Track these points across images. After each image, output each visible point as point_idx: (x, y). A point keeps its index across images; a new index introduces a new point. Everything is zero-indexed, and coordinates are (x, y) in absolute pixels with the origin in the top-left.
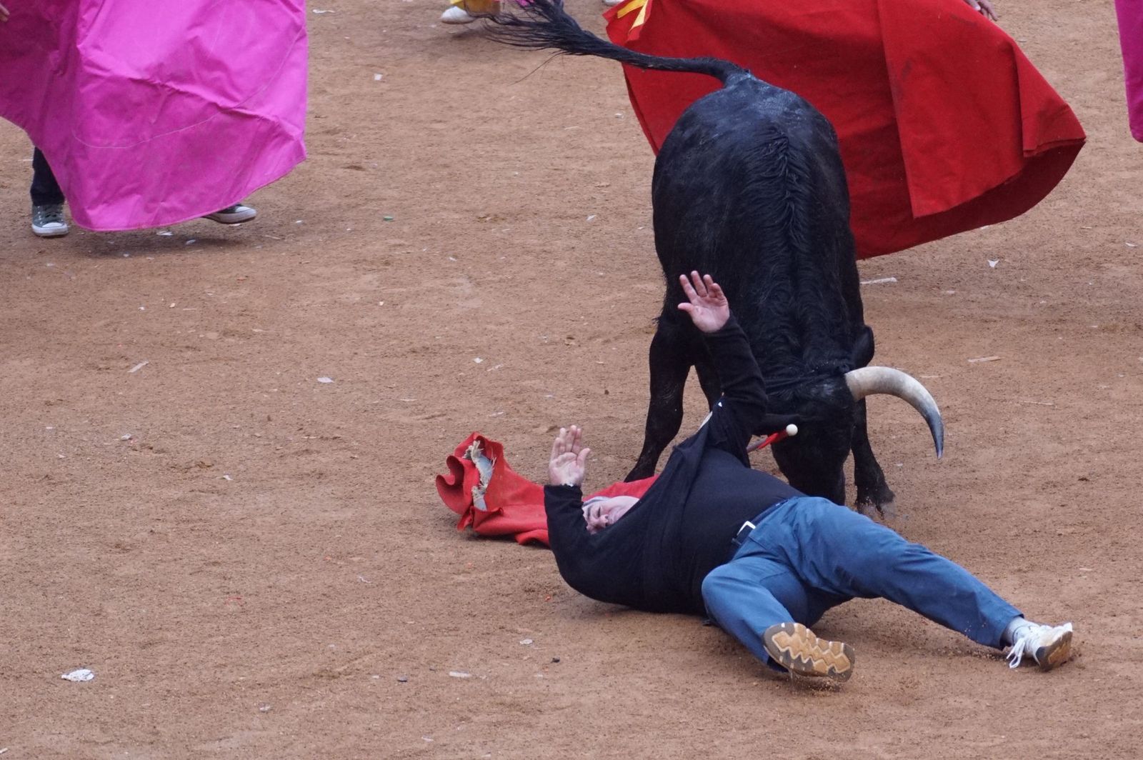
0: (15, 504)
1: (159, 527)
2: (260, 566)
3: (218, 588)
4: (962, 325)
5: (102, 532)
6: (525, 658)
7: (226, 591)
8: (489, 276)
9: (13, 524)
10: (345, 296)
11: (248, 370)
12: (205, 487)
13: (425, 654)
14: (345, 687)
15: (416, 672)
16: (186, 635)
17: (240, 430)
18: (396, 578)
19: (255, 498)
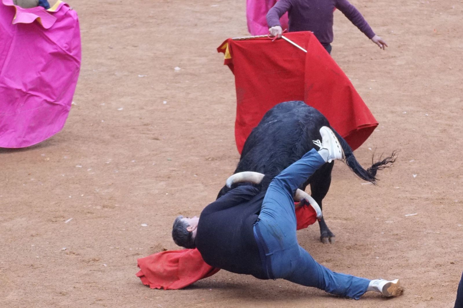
0: (19, 276)
1: (77, 285)
2: (118, 301)
4: (402, 201)
5: (54, 287)
8: (210, 182)
9: (18, 285)
10: (152, 191)
11: (113, 222)
12: (96, 269)
17: (110, 246)
18: (174, 305)
19: (116, 273)
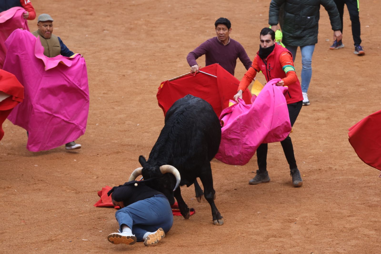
2: (28, 213)
3: (18, 218)
6: (101, 235)
7: (21, 219)
12: (10, 193)
13: (75, 235)
14: (56, 243)
15: (73, 239)
16: (12, 231)
17: (17, 178)
18: (64, 215)
19: (23, 196)
